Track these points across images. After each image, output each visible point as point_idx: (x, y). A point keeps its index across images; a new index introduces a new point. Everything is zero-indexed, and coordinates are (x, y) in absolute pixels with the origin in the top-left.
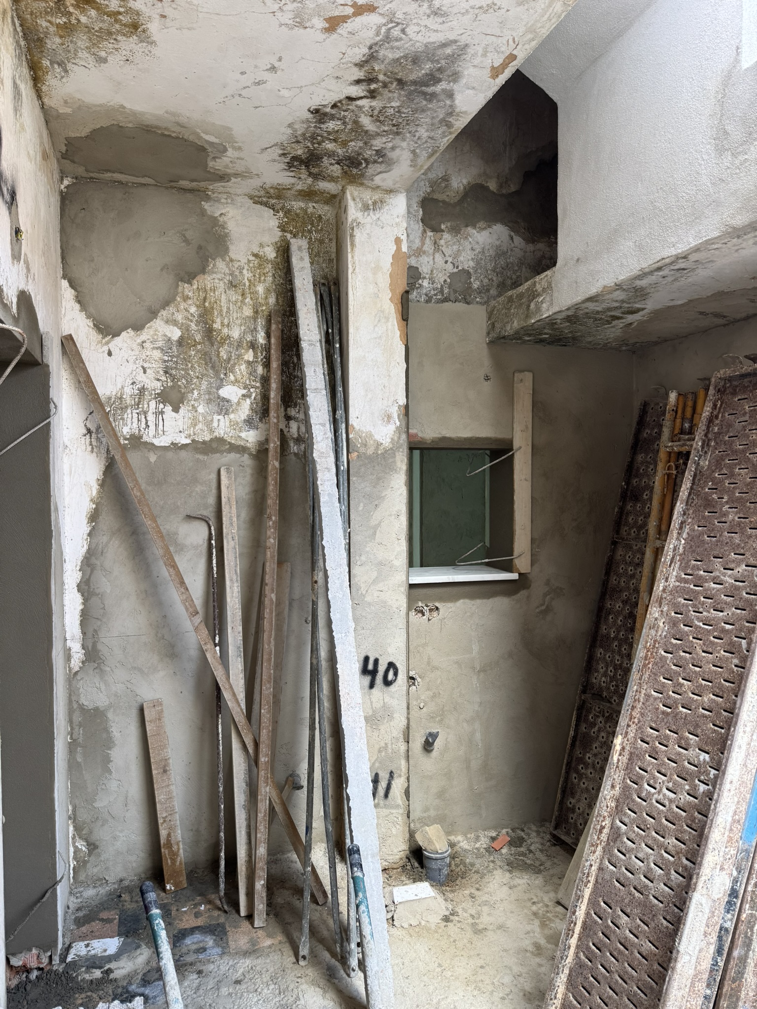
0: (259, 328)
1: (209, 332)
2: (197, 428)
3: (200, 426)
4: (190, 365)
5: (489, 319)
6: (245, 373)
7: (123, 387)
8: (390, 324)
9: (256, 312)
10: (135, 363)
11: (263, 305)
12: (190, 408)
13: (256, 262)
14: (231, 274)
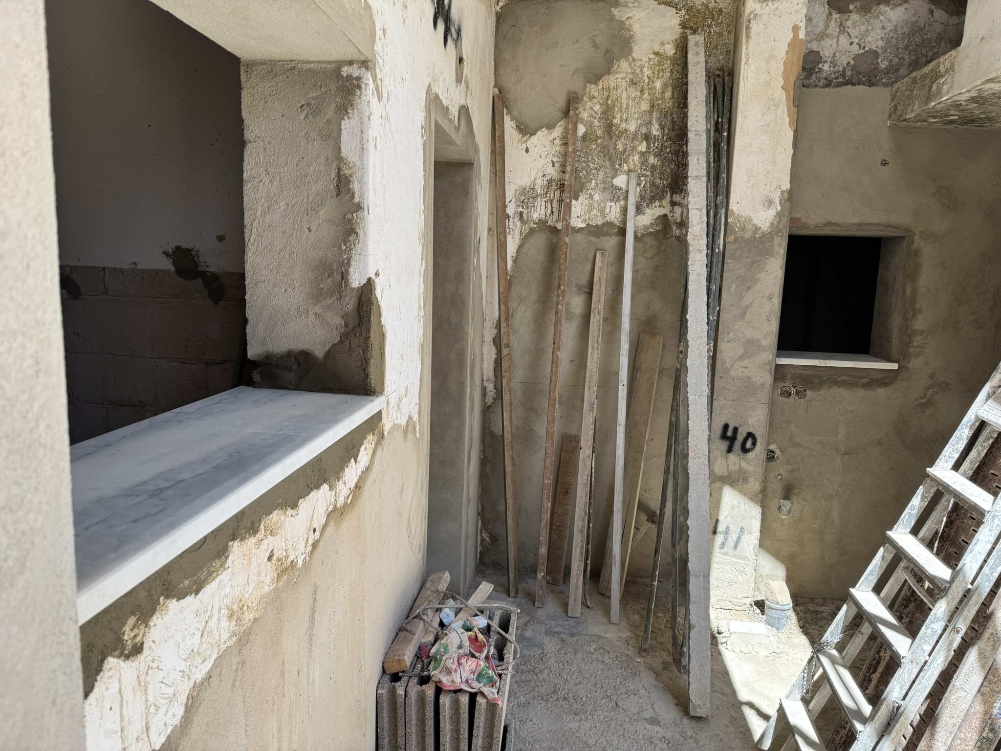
0: (654, 121)
1: (609, 127)
2: (592, 213)
3: (595, 212)
4: (590, 158)
5: (893, 100)
6: (637, 163)
7: (535, 180)
8: (779, 111)
9: (652, 106)
10: (546, 158)
11: (659, 99)
12: (588, 196)
13: (656, 60)
14: (633, 73)
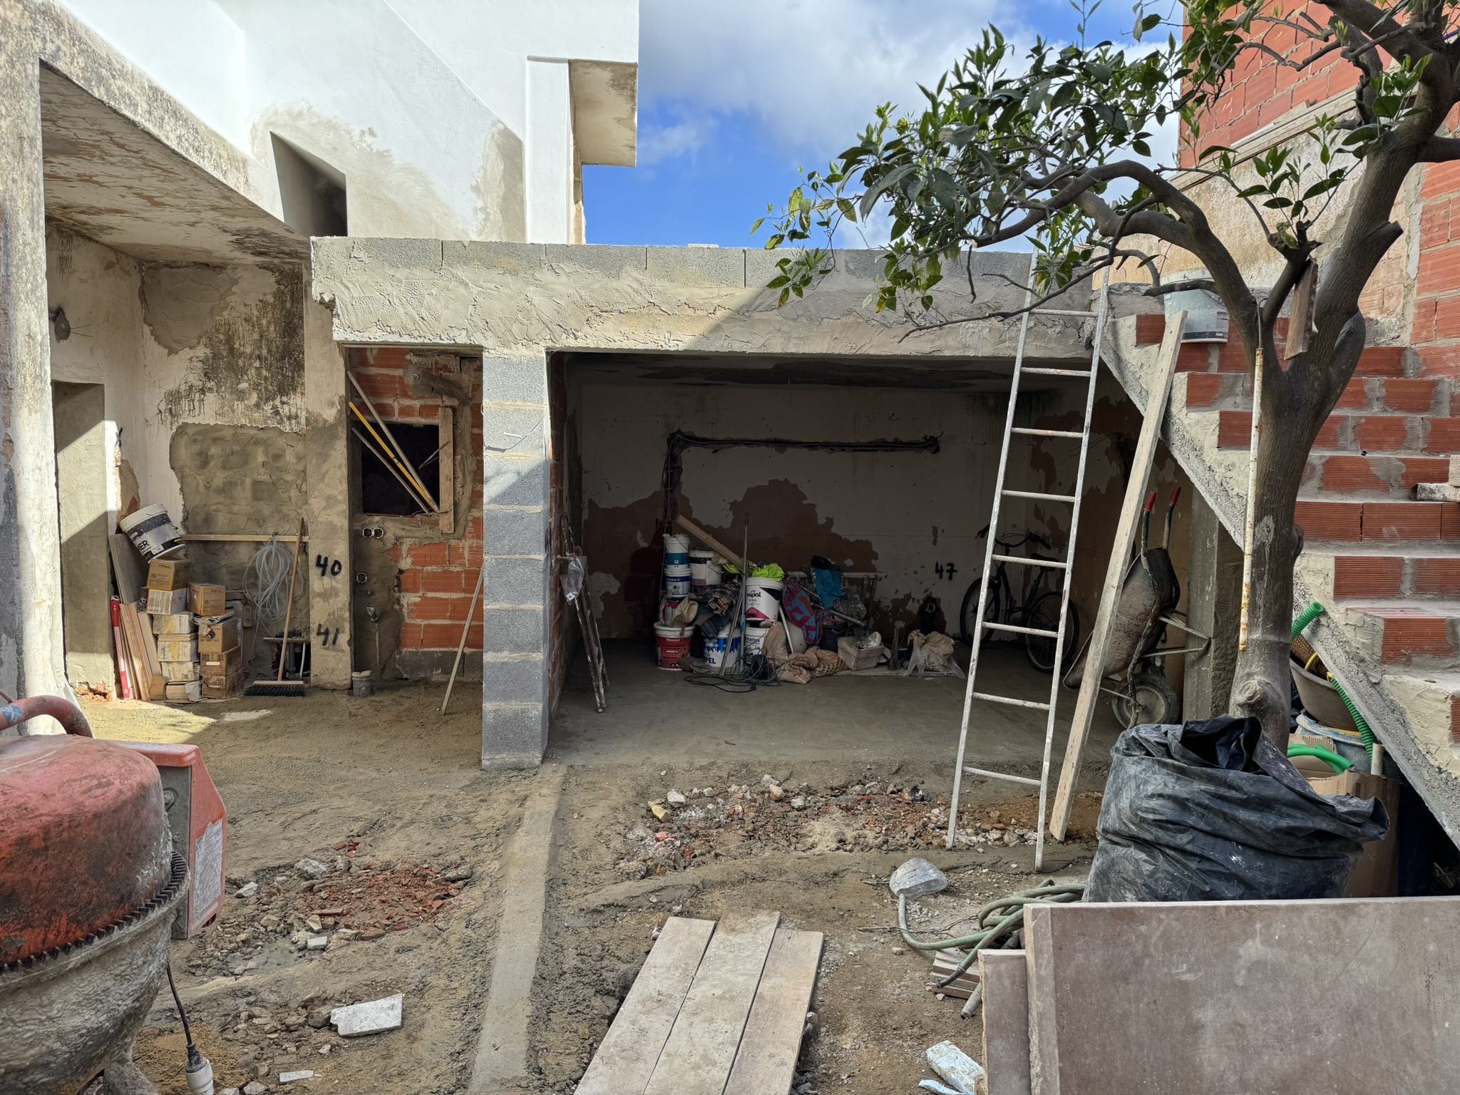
1: (231, 350)
2: (224, 409)
4: (220, 371)
6: (254, 375)
7: (180, 385)
9: (262, 336)
13: (261, 305)
14: (245, 314)
